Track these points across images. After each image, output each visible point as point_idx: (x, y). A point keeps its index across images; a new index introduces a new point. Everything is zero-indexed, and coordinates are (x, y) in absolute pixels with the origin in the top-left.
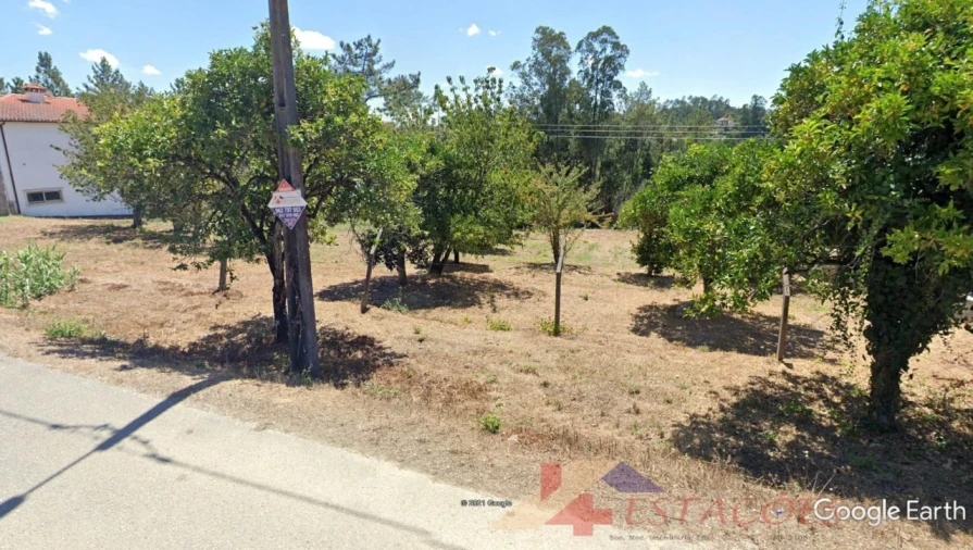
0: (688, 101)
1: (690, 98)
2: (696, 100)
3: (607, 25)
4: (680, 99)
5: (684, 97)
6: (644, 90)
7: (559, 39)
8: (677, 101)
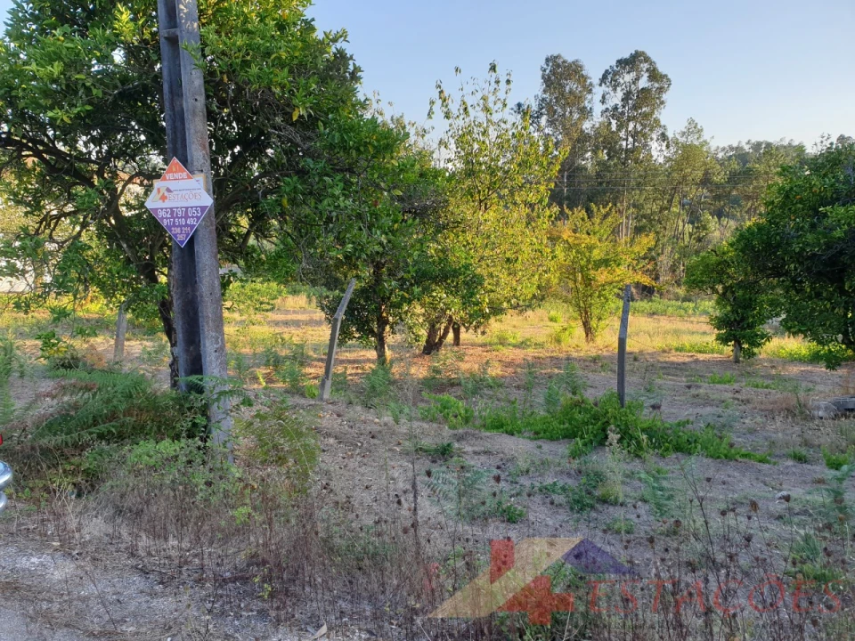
0: (747, 148)
1: (748, 143)
2: (757, 146)
3: (640, 49)
4: (735, 145)
5: (740, 142)
6: (693, 128)
7: (574, 71)
8: (731, 148)
